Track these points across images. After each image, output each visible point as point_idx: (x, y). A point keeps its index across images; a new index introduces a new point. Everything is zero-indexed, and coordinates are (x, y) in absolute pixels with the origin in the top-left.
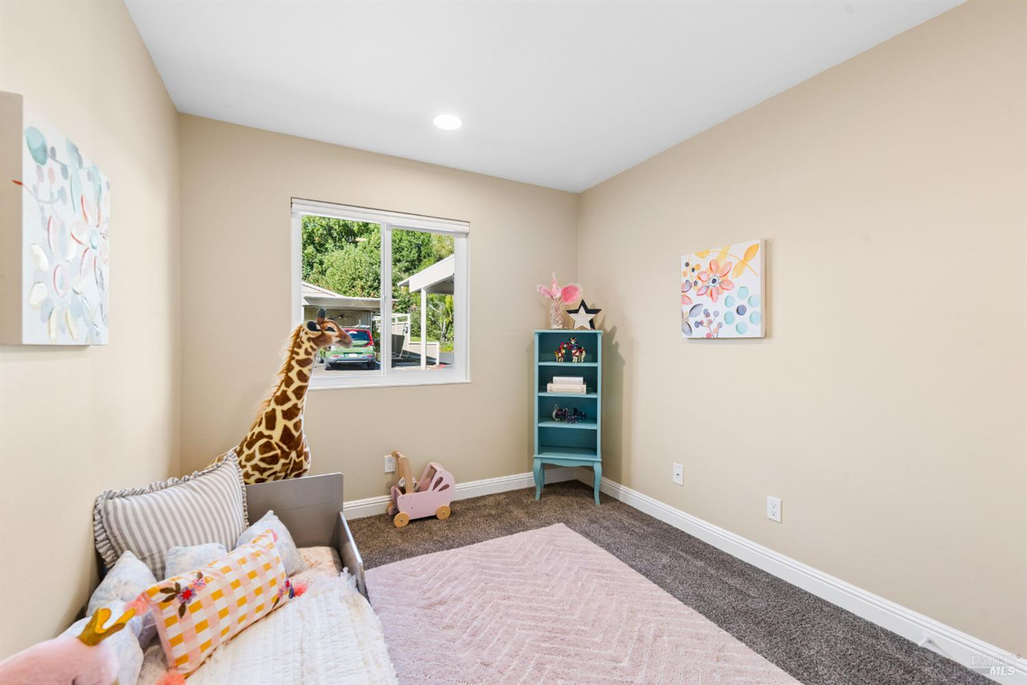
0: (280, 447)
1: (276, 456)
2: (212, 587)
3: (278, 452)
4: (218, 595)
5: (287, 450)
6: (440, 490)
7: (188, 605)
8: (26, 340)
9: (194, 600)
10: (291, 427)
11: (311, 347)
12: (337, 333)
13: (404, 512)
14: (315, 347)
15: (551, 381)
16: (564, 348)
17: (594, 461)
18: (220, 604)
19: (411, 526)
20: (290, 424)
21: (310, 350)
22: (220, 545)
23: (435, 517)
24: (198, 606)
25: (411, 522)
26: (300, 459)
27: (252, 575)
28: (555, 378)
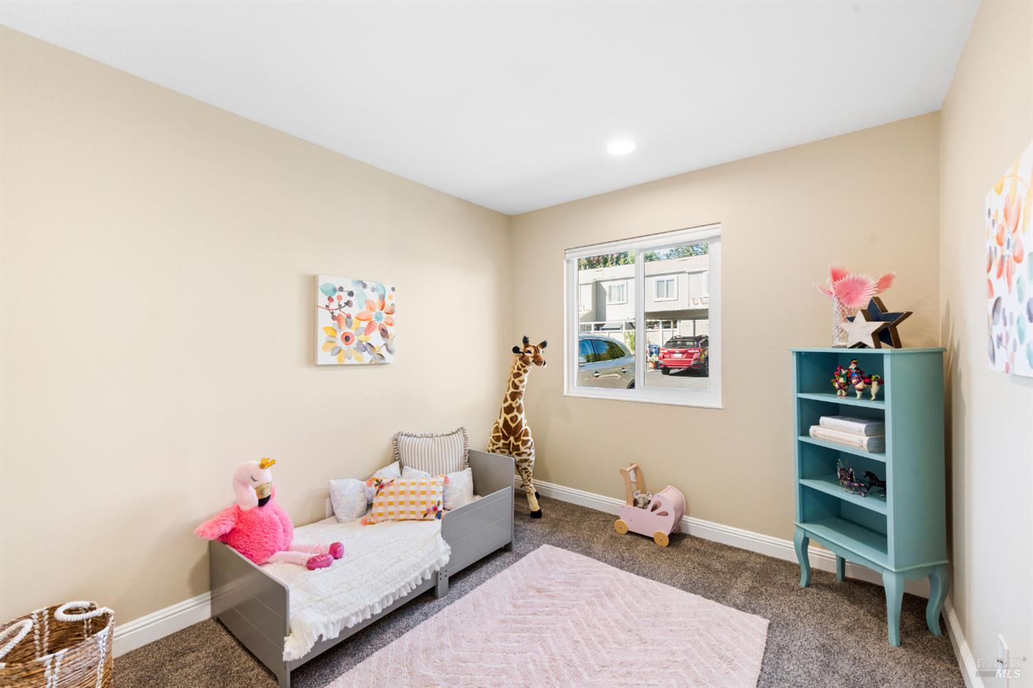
0: (502, 432)
1: (499, 436)
2: (392, 489)
3: (501, 434)
4: (392, 493)
5: (507, 434)
6: (658, 514)
7: (380, 492)
8: (320, 362)
9: (382, 490)
10: (509, 420)
11: (521, 364)
12: (532, 355)
13: (624, 521)
14: (524, 365)
15: (817, 423)
16: (842, 376)
17: (884, 568)
18: (391, 498)
19: (628, 536)
20: (508, 417)
21: (520, 367)
22: (427, 474)
23: (651, 539)
24: (382, 494)
25: (630, 533)
26: (518, 443)
27: (413, 493)
28: (823, 419)
